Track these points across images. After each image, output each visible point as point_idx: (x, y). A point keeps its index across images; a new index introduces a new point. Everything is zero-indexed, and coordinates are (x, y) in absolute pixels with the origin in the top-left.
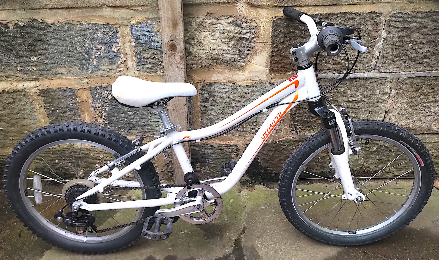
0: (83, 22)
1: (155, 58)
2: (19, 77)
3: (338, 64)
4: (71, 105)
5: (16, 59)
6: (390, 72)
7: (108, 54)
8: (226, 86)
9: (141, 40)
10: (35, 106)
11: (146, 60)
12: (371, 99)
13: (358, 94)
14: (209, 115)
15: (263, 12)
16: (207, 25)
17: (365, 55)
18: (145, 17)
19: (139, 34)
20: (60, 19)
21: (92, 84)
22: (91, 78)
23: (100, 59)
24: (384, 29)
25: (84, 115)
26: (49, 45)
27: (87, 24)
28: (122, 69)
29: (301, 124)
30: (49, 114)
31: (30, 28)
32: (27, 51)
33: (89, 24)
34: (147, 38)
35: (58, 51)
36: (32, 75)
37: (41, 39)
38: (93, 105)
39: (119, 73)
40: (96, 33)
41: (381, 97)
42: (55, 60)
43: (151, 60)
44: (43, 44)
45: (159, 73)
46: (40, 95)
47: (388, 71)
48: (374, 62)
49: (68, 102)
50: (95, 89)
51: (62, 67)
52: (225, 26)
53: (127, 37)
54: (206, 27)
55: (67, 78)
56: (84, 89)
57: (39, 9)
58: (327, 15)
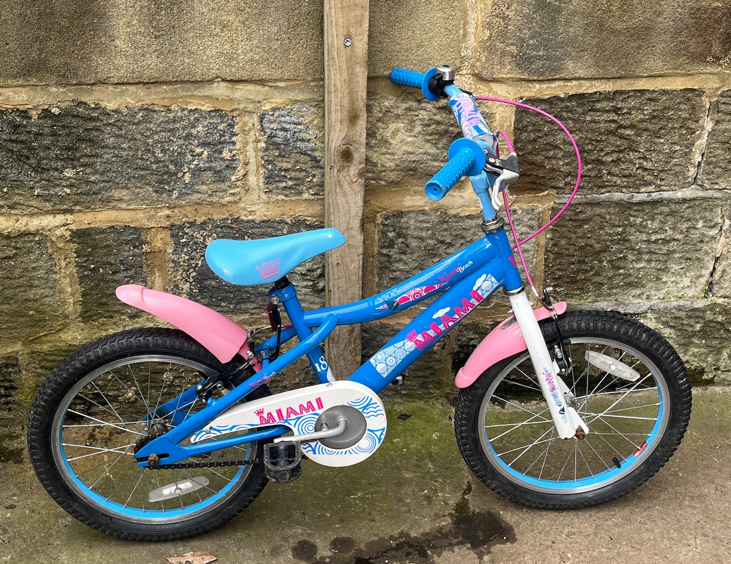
0: (172, 108)
1: (301, 170)
2: (33, 208)
3: (630, 176)
4: (131, 258)
5: (33, 174)
6: (720, 188)
7: (214, 165)
8: (428, 218)
9: (277, 139)
10: (57, 261)
11: (283, 173)
12: (690, 236)
13: (667, 228)
14: (395, 271)
15: (501, 90)
16: (400, 112)
17: (677, 160)
18: (290, 98)
19: (275, 128)
20: (131, 101)
21: (176, 218)
22: (175, 207)
23: (197, 172)
24: (708, 116)
25: (153, 278)
26: (103, 147)
27: (180, 110)
28: (237, 190)
29: (563, 284)
30: (84, 276)
31: (70, 118)
32: (59, 158)
33: (183, 110)
34: (289, 135)
35: (119, 159)
36: (61, 203)
37: (90, 138)
38: (173, 257)
39: (230, 198)
40: (194, 127)
41: (706, 233)
42: (110, 174)
43: (294, 174)
44: (91, 146)
45: (306, 196)
46: (71, 240)
47: (717, 187)
48: (692, 171)
49: (126, 254)
50: (181, 227)
51: (123, 188)
52: (432, 114)
53: (252, 133)
54: (398, 116)
55: (128, 207)
56: (160, 227)
57: (93, 84)
58: (611, 94)
